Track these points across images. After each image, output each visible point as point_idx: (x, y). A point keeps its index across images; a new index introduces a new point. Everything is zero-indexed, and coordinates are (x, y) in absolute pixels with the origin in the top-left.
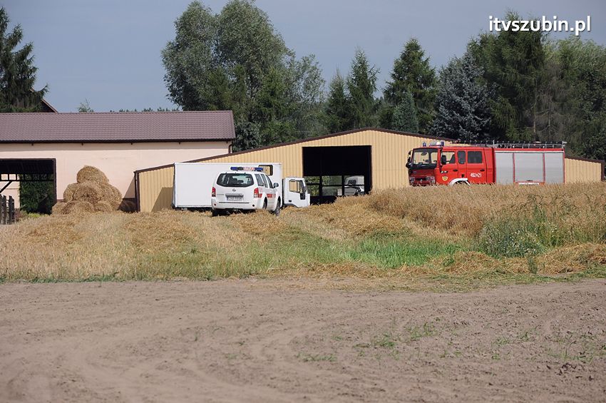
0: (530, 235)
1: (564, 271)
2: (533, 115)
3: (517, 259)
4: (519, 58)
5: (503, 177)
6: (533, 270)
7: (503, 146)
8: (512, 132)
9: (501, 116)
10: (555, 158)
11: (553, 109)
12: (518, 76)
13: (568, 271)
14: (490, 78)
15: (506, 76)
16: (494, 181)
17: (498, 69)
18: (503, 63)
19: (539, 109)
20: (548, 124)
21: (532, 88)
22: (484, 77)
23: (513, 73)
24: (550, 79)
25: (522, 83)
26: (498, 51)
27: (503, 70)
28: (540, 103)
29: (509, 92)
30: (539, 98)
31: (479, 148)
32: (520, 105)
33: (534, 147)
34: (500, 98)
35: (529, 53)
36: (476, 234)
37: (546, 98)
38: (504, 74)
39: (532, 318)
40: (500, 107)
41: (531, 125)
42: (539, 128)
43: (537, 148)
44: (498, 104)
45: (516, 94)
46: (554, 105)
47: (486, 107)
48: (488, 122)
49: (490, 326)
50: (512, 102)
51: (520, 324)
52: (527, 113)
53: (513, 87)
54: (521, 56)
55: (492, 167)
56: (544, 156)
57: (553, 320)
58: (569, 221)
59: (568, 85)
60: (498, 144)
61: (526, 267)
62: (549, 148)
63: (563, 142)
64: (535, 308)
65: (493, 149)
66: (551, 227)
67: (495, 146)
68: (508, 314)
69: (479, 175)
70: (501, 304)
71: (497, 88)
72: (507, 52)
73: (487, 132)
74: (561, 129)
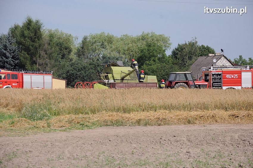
0: (45, 111)
1: (62, 127)
2: (37, 59)
3: (40, 121)
4: (31, 36)
5: (26, 85)
6: (49, 126)
7: (27, 72)
8: (28, 66)
9: (23, 60)
10: (48, 78)
11: (45, 57)
12: (31, 43)
13: (64, 126)
14: (19, 43)
15: (25, 42)
16: (23, 87)
17: (22, 40)
18: (25, 37)
19: (40, 57)
20: (43, 64)
21: (36, 48)
22: (16, 43)
23: (28, 41)
24: (44, 45)
25: (32, 46)
26: (23, 32)
27: (25, 40)
28: (40, 55)
29: (27, 49)
30: (39, 53)
31: (17, 73)
32: (32, 55)
33: (40, 73)
34: (23, 52)
35: (36, 34)
36: (20, 110)
37: (42, 53)
38: (25, 41)
39: (58, 148)
40: (23, 56)
41: (36, 64)
42: (40, 65)
43: (41, 74)
44: (22, 54)
45: (30, 50)
46: (46, 56)
47: (17, 55)
48: (18, 62)
49: (42, 152)
50: (28, 54)
51: (55, 151)
52: (34, 59)
53: (28, 48)
54: (32, 35)
55: (22, 81)
56: (44, 77)
57: (68, 149)
58: (61, 105)
59: (52, 48)
60: (24, 72)
61: (46, 125)
62: (46, 74)
63: (52, 72)
64: (58, 144)
65: (22, 74)
66: (54, 108)
67: (23, 72)
68: (48, 147)
69: (16, 84)
70: (43, 142)
71: (21, 48)
72: (26, 33)
73: (17, 66)
74: (49, 66)
